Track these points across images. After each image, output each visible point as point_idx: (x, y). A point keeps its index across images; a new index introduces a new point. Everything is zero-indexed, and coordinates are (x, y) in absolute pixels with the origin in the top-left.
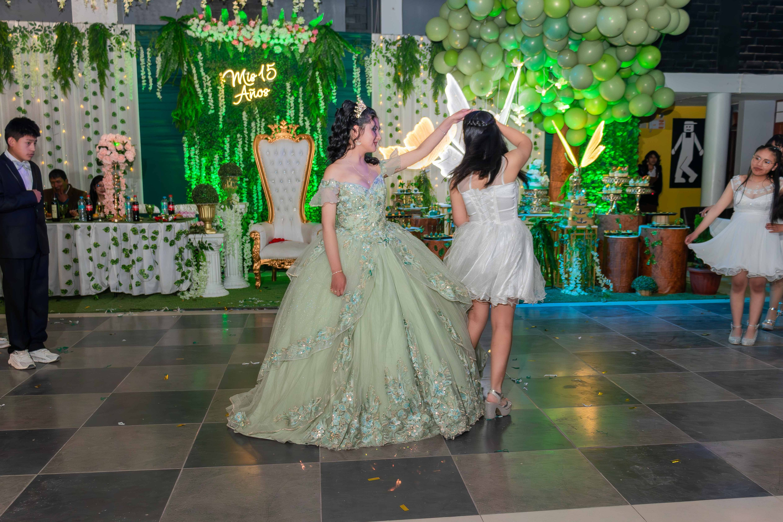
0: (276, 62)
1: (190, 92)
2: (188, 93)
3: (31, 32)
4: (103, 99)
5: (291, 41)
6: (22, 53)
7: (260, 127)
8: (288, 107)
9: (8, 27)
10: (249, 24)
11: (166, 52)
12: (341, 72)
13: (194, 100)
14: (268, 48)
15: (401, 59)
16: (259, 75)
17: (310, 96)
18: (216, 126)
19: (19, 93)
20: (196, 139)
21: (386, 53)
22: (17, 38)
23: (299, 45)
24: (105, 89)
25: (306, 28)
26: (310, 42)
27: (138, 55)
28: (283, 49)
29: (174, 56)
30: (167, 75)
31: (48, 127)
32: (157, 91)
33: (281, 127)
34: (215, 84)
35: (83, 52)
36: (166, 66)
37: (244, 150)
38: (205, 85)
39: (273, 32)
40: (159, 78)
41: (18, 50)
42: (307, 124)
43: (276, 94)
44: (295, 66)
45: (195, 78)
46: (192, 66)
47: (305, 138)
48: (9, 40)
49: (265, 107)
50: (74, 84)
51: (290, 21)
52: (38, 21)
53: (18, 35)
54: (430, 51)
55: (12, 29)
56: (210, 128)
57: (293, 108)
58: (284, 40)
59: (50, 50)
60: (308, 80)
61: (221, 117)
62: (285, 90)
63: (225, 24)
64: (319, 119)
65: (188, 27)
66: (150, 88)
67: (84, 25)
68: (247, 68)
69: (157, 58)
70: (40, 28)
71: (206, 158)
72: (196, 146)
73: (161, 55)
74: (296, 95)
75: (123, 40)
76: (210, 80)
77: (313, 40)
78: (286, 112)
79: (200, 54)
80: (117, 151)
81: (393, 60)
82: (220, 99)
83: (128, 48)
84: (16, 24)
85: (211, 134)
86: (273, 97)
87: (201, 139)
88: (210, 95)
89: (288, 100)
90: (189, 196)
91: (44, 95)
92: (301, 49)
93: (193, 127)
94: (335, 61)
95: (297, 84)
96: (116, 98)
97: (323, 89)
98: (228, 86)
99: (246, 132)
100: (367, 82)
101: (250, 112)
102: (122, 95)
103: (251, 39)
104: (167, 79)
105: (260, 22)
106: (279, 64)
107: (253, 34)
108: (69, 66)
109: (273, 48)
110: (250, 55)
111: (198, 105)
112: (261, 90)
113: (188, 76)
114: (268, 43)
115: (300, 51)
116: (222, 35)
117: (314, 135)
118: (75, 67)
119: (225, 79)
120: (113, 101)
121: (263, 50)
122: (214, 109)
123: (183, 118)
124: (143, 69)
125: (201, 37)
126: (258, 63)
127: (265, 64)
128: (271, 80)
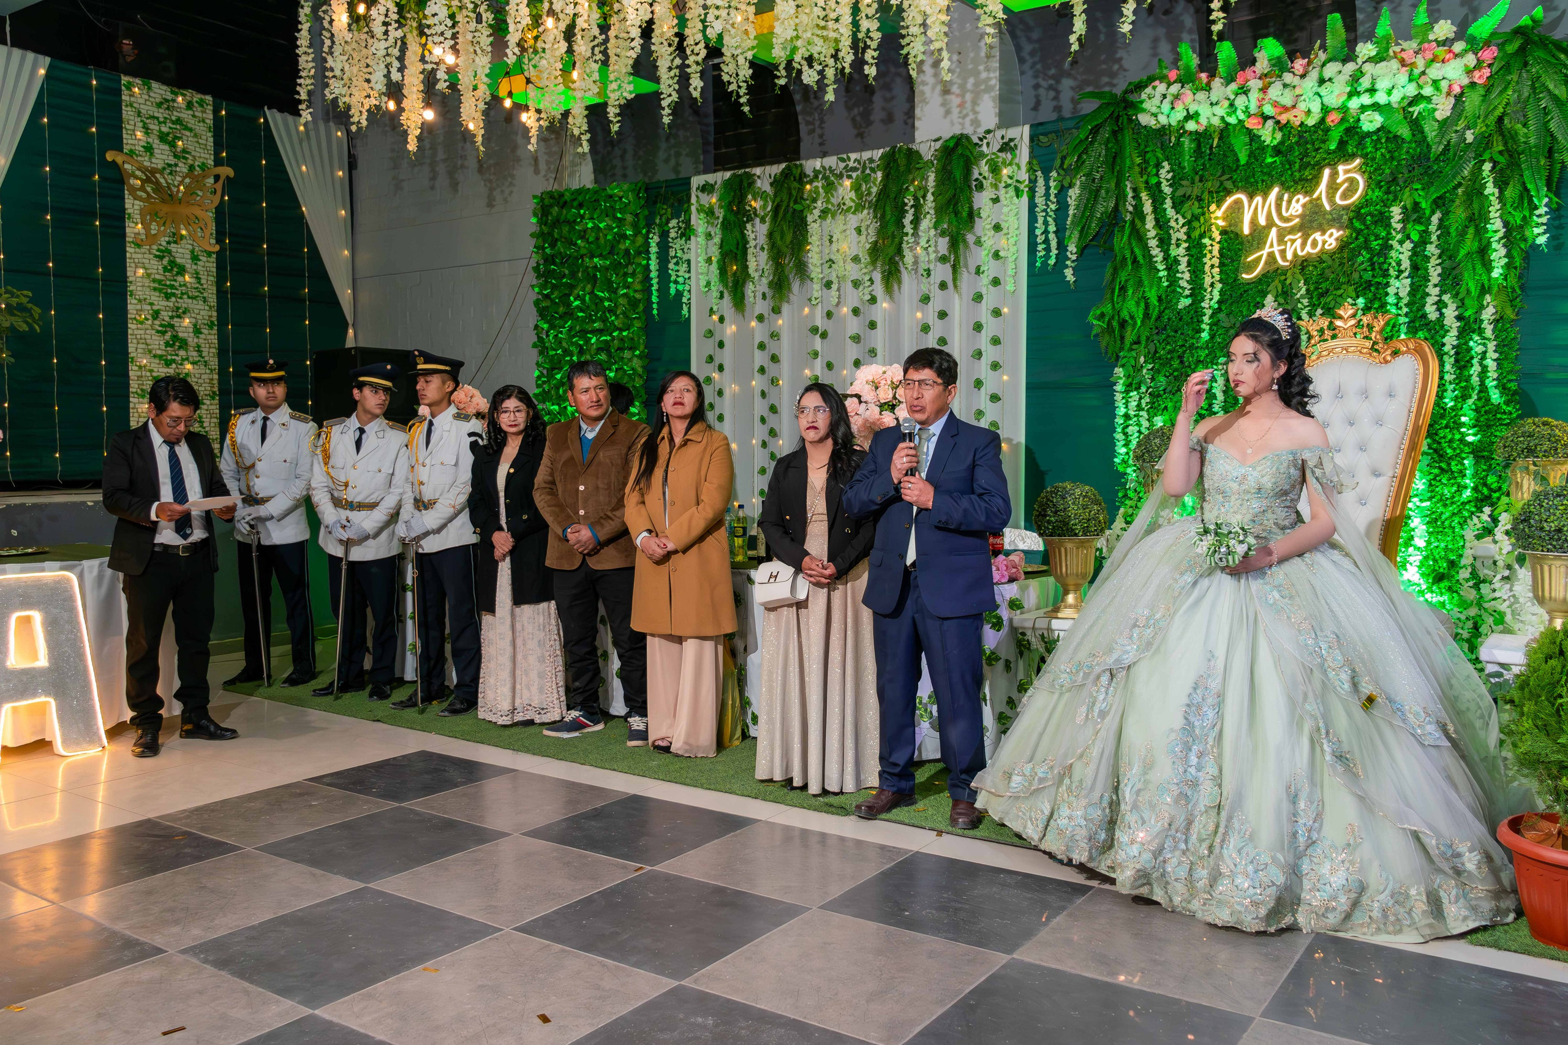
0: (1365, 156)
1: (1135, 261)
2: (1132, 263)
3: (841, 176)
4: (957, 296)
5: (1411, 90)
6: (824, 218)
8: (1392, 271)
9: (804, 173)
10: (1290, 68)
11: (1090, 175)
13: (1144, 278)
14: (1343, 120)
16: (1315, 196)
17: (1462, 234)
18: (1193, 338)
19: (815, 299)
20: (1144, 371)
22: (817, 192)
23: (1434, 98)
24: (963, 273)
25: (1459, 46)
26: (1473, 84)
27: (1032, 190)
28: (1387, 118)
29: (1108, 181)
30: (1090, 225)
32: (1067, 267)
33: (1338, 323)
34: (1196, 234)
35: (925, 200)
36: (1086, 206)
38: (1173, 238)
39: (1355, 78)
40: (1073, 236)
41: (817, 212)
42: (1450, 313)
43: (1362, 239)
44: (1421, 158)
45: (1150, 222)
46: (1144, 195)
47: (1408, 351)
48: (804, 195)
49: (1328, 279)
51: (1409, 38)
52: (854, 150)
53: (820, 185)
55: (812, 174)
56: (1180, 343)
57: (1406, 274)
59: (868, 204)
60: (1459, 189)
61: (1209, 312)
62: (1388, 226)
63: (1229, 80)
64: (1488, 298)
65: (1141, 108)
66: (1052, 261)
67: (933, 143)
68: (1282, 184)
69: (1071, 192)
70: (856, 164)
71: (1167, 417)
72: (1143, 389)
73: (1080, 183)
74: (1415, 237)
75: (1004, 162)
76: (1189, 223)
77: (1481, 77)
78: (1387, 285)
79: (1166, 166)
82: (1207, 268)
83: (1011, 178)
84: (817, 164)
85: (1181, 357)
86: (1353, 250)
87: (1159, 372)
88: (1184, 261)
89: (1393, 254)
91: (853, 298)
92: (1443, 108)
93: (1137, 342)
94: (1552, 126)
95: (1424, 205)
96: (984, 292)
97: (1503, 208)
98: (1231, 236)
101: (1285, 294)
102: (996, 282)
103: (1294, 107)
104: (1091, 236)
105: (1322, 56)
106: (1374, 159)
107: (1298, 91)
108: (897, 233)
109: (1357, 120)
110: (1291, 149)
111: (1151, 288)
112: (1317, 236)
113: (1133, 222)
114: (1343, 109)
115: (1440, 115)
116: (1221, 111)
117: (1471, 343)
118: (907, 234)
119: (1224, 219)
120: (978, 298)
121: (1327, 130)
122: (1191, 295)
123: (1115, 323)
124: (1040, 220)
125: (1170, 125)
126: (1314, 166)
127: (1333, 165)
128: (1349, 206)
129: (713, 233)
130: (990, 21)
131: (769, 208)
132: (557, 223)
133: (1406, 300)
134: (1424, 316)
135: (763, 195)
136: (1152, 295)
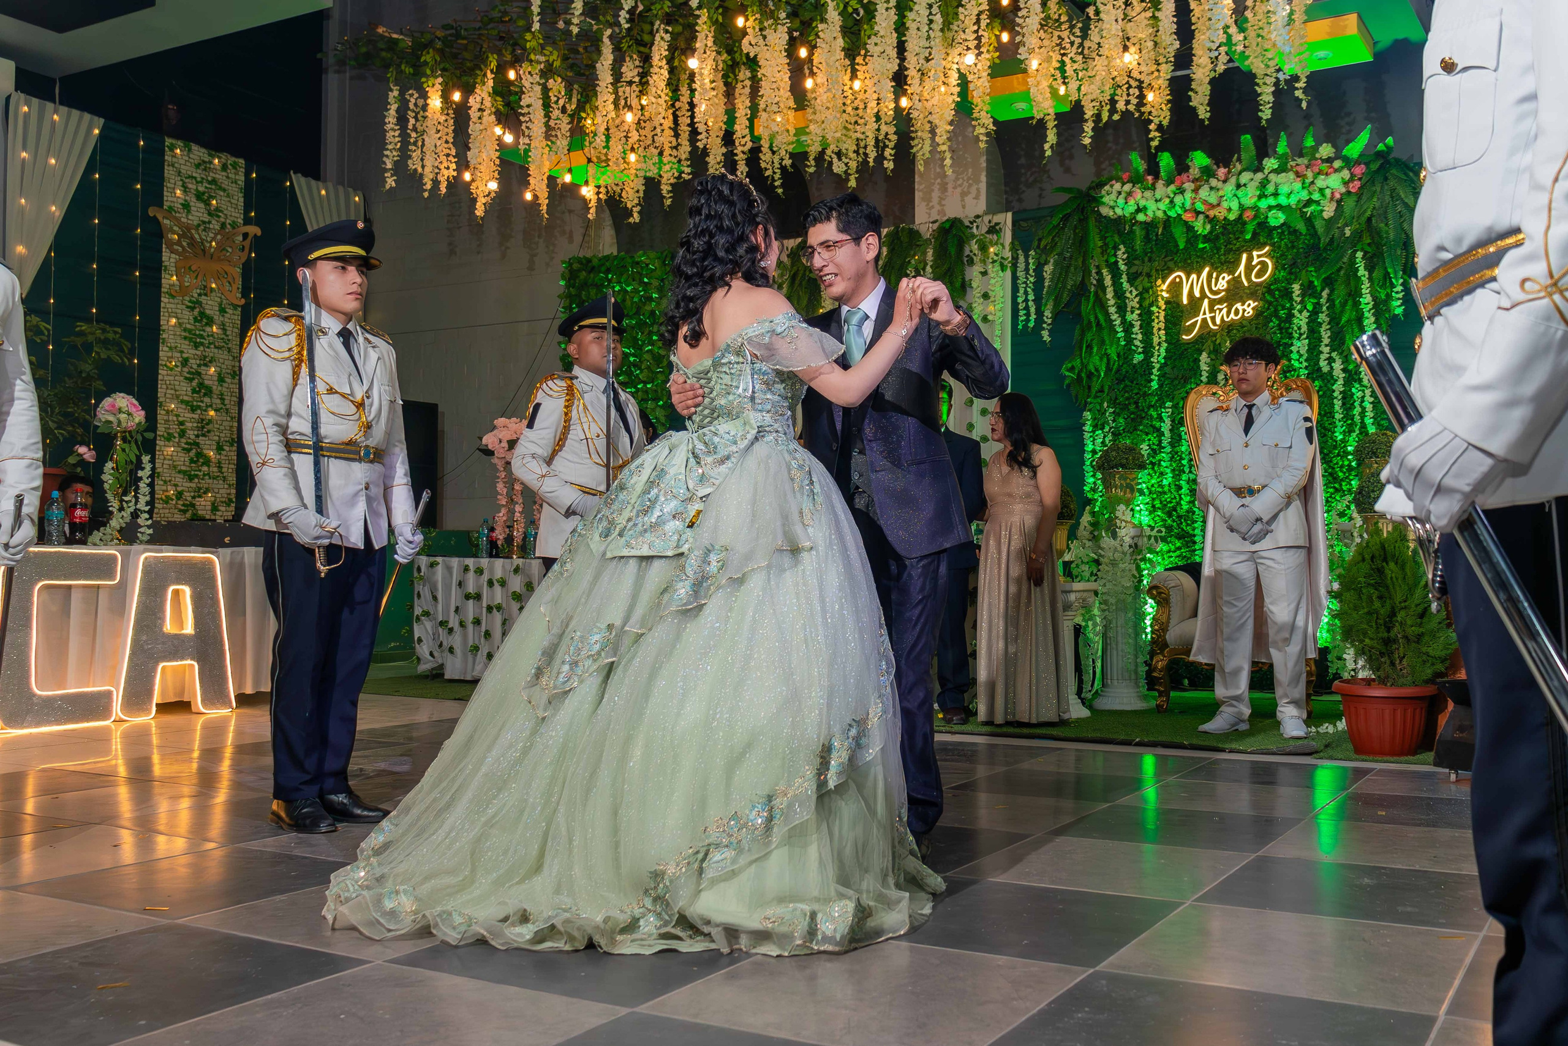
0: (1273, 245)
1: (1098, 324)
2: (1095, 325)
5: (1304, 195)
8: (1294, 334)
10: (1215, 175)
13: (1106, 338)
14: (1255, 216)
16: (1236, 275)
17: (1345, 306)
18: (1145, 387)
20: (1108, 415)
23: (1321, 203)
25: (1337, 164)
26: (1349, 193)
27: (1014, 266)
28: (1288, 216)
29: (1076, 260)
32: (1043, 329)
34: (1146, 303)
36: (1060, 280)
38: (1128, 306)
39: (1263, 185)
40: (1048, 304)
42: (1338, 366)
43: (1271, 309)
44: (1313, 247)
45: (1110, 294)
46: (1105, 272)
51: (1301, 156)
56: (1136, 391)
57: (1305, 336)
58: (1289, 196)
60: (1341, 272)
61: (1157, 366)
62: (1291, 299)
63: (1169, 182)
65: (1097, 201)
66: (1031, 325)
67: (931, 225)
68: (1212, 265)
69: (1046, 268)
72: (1107, 429)
73: (1054, 261)
74: (1312, 308)
75: (991, 242)
76: (1141, 294)
77: (1354, 187)
78: (1292, 345)
79: (1122, 248)
82: (1155, 331)
83: (996, 255)
85: (1136, 403)
86: (1266, 317)
87: (1119, 415)
88: (1137, 325)
89: (1295, 321)
92: (1329, 211)
93: (1102, 390)
95: (1316, 283)
97: (1372, 286)
98: (1173, 304)
103: (1219, 205)
104: (1063, 304)
105: (1239, 167)
106: (1280, 247)
107: (1221, 193)
109: (1266, 216)
110: (1217, 237)
111: (1111, 346)
112: (1239, 306)
113: (1096, 293)
114: (1255, 208)
115: (1326, 215)
116: (1163, 206)
117: (1354, 390)
119: (1168, 292)
121: (1245, 223)
122: (1143, 352)
123: (1083, 375)
124: (1022, 291)
125: (1124, 216)
126: (1235, 251)
127: (1249, 251)
128: (1262, 283)
130: (983, 131)
132: (585, 285)
133: (1306, 356)
134: (1320, 369)
136: (1113, 352)
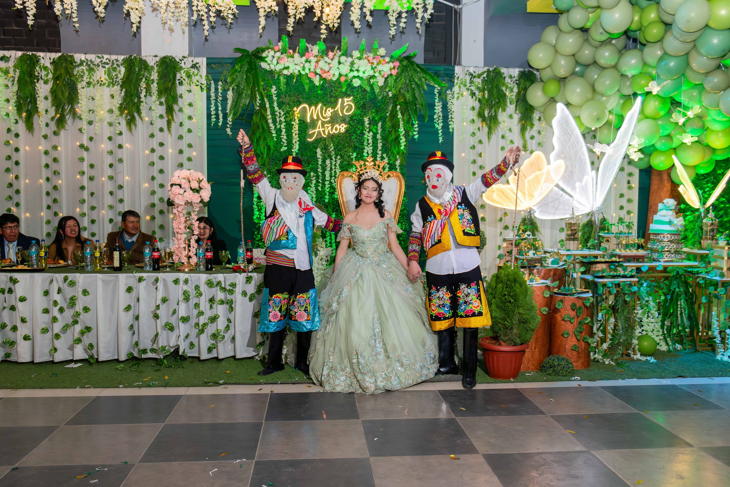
0: (354, 96)
1: (263, 128)
2: (261, 129)
3: (98, 65)
4: (169, 135)
5: (371, 73)
6: (88, 87)
7: (335, 165)
8: (365, 143)
9: (74, 60)
10: (327, 55)
11: (238, 86)
12: (422, 105)
13: (266, 135)
14: (346, 81)
15: (486, 92)
16: (336, 109)
17: (390, 132)
19: (83, 130)
21: (470, 86)
22: (83, 71)
23: (378, 78)
24: (173, 125)
25: (387, 59)
26: (391, 74)
27: (209, 89)
28: (362, 83)
29: (247, 90)
30: (238, 110)
31: (111, 166)
32: (227, 127)
34: (289, 119)
35: (152, 86)
36: (237, 101)
37: (317, 190)
38: (278, 120)
39: (352, 64)
40: (230, 113)
41: (84, 84)
43: (353, 129)
44: (374, 100)
45: (269, 112)
46: (265, 100)
47: (393, 176)
48: (75, 73)
49: (341, 144)
50: (140, 120)
51: (370, 52)
52: (106, 54)
53: (85, 68)
54: (517, 84)
55: (79, 62)
57: (371, 145)
58: (364, 73)
59: (117, 84)
60: (388, 114)
62: (363, 125)
63: (302, 55)
64: (398, 156)
65: (263, 59)
66: (220, 124)
67: (154, 58)
68: (323, 103)
69: (228, 92)
70: (107, 61)
73: (233, 89)
74: (375, 131)
75: (193, 73)
76: (284, 114)
77: (394, 72)
78: (364, 149)
79: (274, 88)
80: (191, 189)
81: (477, 93)
82: (294, 135)
83: (198, 81)
84: (83, 57)
86: (350, 133)
88: (284, 131)
89: (366, 136)
90: (257, 239)
91: (108, 132)
92: (381, 82)
93: (264, 165)
94: (417, 95)
95: (376, 118)
96: (184, 135)
97: (403, 124)
98: (302, 121)
99: (320, 170)
100: (450, 117)
101: (325, 149)
102: (190, 131)
103: (328, 71)
104: (238, 115)
105: (339, 53)
106: (356, 98)
107: (331, 65)
108: (136, 101)
109: (351, 81)
110: (326, 88)
111: (270, 142)
112: (337, 126)
113: (260, 111)
114: (347, 76)
115: (380, 84)
116: (298, 68)
118: (142, 102)
119: (300, 114)
120: (181, 137)
121: (341, 83)
122: (287, 146)
124: (213, 104)
125: (275, 70)
126: (335, 97)
127: (342, 98)
128: (348, 116)
129: (10, 85)
131: (50, 76)
135: (45, 68)
